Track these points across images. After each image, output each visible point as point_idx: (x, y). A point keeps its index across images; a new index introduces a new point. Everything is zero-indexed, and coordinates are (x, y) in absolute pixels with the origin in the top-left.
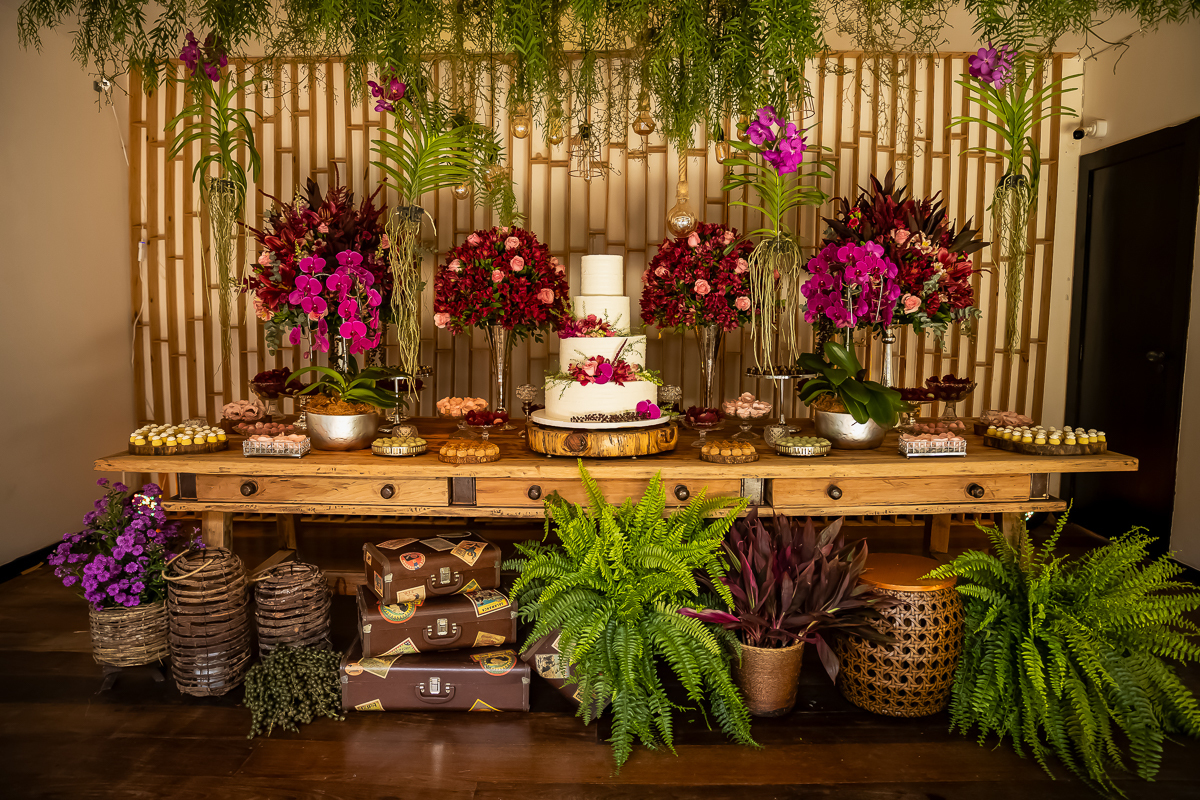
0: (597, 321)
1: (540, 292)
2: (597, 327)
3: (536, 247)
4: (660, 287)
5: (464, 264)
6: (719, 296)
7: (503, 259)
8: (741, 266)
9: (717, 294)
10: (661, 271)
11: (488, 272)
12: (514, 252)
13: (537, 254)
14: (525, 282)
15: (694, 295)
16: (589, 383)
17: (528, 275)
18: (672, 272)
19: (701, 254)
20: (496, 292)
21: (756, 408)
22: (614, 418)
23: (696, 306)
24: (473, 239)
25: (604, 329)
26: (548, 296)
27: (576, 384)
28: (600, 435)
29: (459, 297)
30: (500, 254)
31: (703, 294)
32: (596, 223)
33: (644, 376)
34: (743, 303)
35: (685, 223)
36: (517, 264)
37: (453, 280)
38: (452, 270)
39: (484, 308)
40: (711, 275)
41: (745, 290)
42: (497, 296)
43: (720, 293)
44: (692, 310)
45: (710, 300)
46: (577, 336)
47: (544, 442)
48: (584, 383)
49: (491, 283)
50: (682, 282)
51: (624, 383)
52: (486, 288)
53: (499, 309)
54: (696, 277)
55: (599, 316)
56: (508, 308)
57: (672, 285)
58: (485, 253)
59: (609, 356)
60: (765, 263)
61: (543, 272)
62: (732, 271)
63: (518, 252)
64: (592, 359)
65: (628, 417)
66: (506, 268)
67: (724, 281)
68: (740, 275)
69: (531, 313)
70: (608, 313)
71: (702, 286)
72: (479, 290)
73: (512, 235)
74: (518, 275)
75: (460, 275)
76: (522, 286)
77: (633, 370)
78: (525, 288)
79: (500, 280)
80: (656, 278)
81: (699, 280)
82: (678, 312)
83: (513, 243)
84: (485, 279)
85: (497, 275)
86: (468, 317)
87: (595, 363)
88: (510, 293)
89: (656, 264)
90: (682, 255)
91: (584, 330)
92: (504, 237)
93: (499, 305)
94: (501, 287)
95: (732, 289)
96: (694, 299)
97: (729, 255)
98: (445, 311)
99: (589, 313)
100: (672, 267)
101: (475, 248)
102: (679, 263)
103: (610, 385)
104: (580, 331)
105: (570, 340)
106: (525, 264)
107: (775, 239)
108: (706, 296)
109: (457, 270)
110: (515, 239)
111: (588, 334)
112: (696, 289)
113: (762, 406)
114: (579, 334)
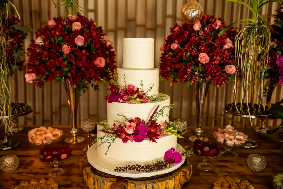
0: (135, 90)
1: (96, 60)
2: (135, 96)
3: (93, 29)
4: (174, 56)
5: (44, 40)
6: (215, 64)
7: (70, 38)
8: (228, 44)
9: (213, 63)
10: (175, 46)
11: (60, 46)
12: (78, 33)
13: (94, 34)
14: (85, 53)
15: (197, 63)
16: (129, 141)
17: (88, 48)
18: (182, 47)
19: (202, 35)
20: (64, 60)
21: (238, 139)
22: (149, 168)
23: (199, 71)
24: (51, 23)
25: (140, 97)
26: (101, 62)
27: (119, 141)
28: (137, 182)
29: (42, 63)
30: (69, 34)
31: (204, 63)
32: (131, 15)
33: (170, 131)
34: (232, 69)
35: (194, 14)
36: (80, 41)
37: (38, 51)
38: (37, 43)
39: (58, 72)
40: (210, 50)
41: (232, 60)
42: (66, 63)
43: (216, 62)
44: (197, 73)
45: (209, 67)
46: (119, 102)
47: (94, 184)
48: (125, 140)
49: (62, 54)
50: (189, 54)
51: (156, 140)
52: (58, 57)
53: (67, 72)
54: (200, 52)
55: (137, 85)
56: (73, 71)
57: (182, 56)
58: (57, 33)
59: (145, 117)
60: (247, 42)
61: (98, 46)
62: (221, 47)
63: (81, 32)
64: (131, 121)
65: (159, 166)
66: (72, 43)
67: (218, 54)
68: (227, 50)
69: (90, 74)
70: (144, 84)
71: (204, 58)
72: (54, 59)
73: (77, 21)
74: (81, 48)
75: (43, 47)
76: (84, 55)
77: (162, 127)
78: (85, 57)
79: (68, 52)
80: (171, 50)
81: (202, 54)
82: (187, 74)
83: (77, 26)
84: (58, 51)
85: (66, 49)
86: (48, 76)
87: (134, 124)
88: (75, 60)
89: (170, 40)
90: (189, 36)
91: (125, 97)
92: (71, 22)
93: (66, 69)
94: (69, 56)
95: (222, 59)
96: (198, 66)
97: (221, 37)
98: (32, 72)
99: (129, 83)
100: (183, 44)
101: (52, 29)
102: (188, 41)
103: (146, 142)
104: (122, 98)
105: (114, 104)
106: (86, 40)
107: (254, 25)
108: (206, 64)
109: (41, 44)
110: (79, 23)
111: (128, 101)
112: (199, 59)
113: (242, 138)
114: (121, 101)
